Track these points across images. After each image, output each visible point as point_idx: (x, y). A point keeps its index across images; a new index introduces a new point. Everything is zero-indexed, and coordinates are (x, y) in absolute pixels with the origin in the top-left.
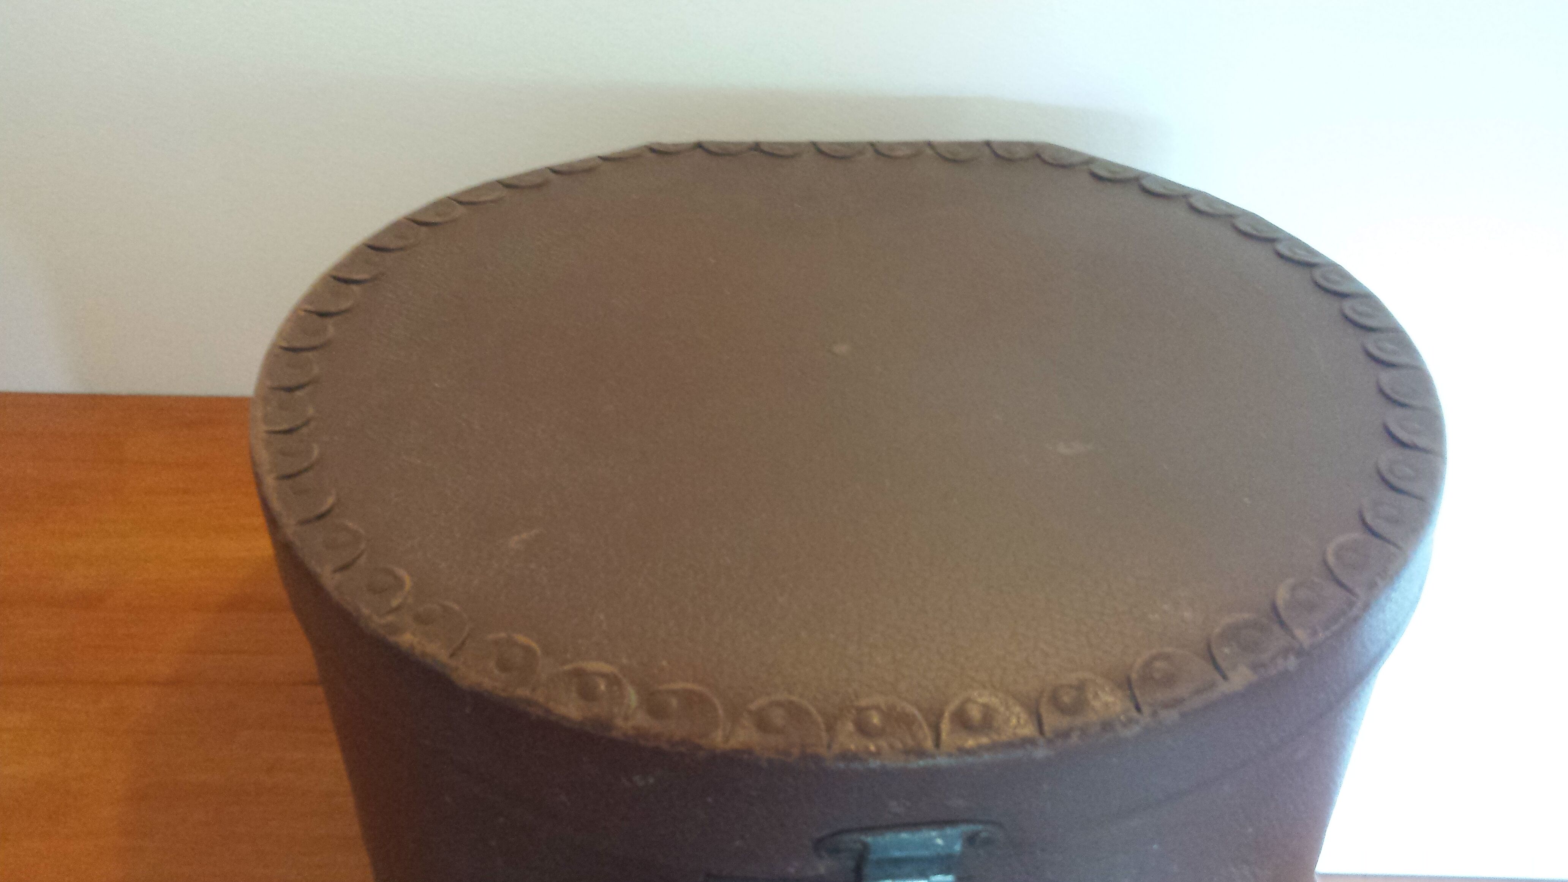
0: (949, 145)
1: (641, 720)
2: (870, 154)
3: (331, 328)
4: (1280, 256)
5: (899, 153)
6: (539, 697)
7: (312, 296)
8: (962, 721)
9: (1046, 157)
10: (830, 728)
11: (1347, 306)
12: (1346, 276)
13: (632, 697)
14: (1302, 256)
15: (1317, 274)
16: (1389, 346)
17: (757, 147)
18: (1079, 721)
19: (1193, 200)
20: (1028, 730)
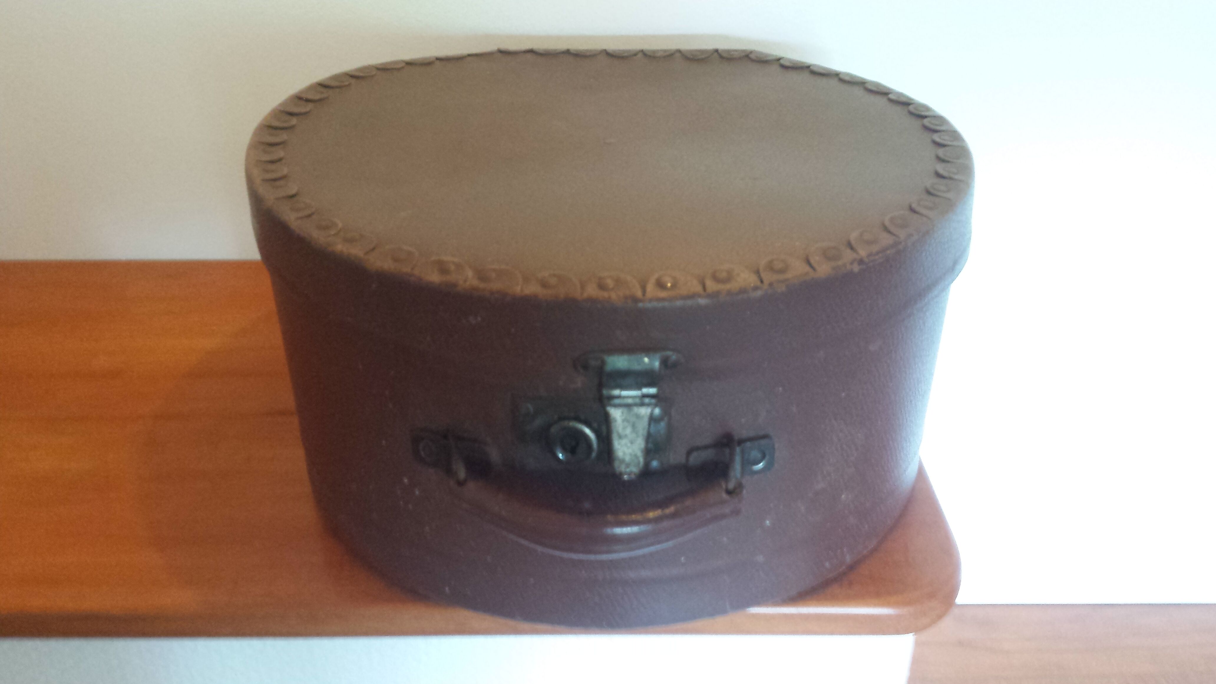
0: (691, 51)
1: (476, 283)
2: (640, 55)
3: (294, 121)
4: (891, 101)
5: (659, 54)
6: (416, 272)
7: (285, 103)
8: (660, 285)
9: (752, 56)
10: (583, 287)
11: (926, 122)
12: (927, 108)
13: (470, 274)
14: (903, 99)
15: (911, 108)
16: (946, 138)
17: (568, 52)
18: (728, 286)
19: (841, 76)
20: (699, 289)
